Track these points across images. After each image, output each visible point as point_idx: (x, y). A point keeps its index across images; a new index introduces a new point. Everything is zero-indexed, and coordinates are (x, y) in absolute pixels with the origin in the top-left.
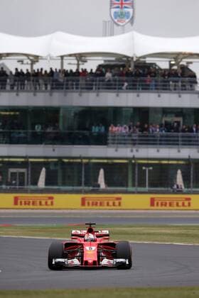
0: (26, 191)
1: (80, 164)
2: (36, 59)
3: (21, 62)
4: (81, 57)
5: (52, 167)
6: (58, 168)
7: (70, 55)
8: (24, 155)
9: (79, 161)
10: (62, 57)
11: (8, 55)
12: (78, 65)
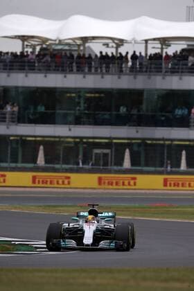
0: (109, 172)
1: (163, 145)
2: (120, 42)
3: (107, 45)
4: (164, 41)
5: (135, 148)
6: (142, 149)
7: (154, 39)
8: (108, 136)
9: (162, 142)
10: (146, 41)
11: (94, 38)
12: (162, 49)
